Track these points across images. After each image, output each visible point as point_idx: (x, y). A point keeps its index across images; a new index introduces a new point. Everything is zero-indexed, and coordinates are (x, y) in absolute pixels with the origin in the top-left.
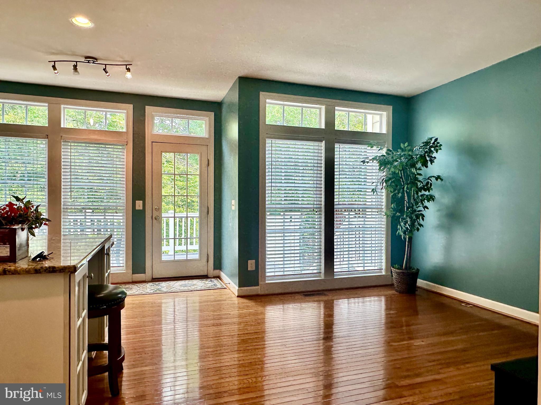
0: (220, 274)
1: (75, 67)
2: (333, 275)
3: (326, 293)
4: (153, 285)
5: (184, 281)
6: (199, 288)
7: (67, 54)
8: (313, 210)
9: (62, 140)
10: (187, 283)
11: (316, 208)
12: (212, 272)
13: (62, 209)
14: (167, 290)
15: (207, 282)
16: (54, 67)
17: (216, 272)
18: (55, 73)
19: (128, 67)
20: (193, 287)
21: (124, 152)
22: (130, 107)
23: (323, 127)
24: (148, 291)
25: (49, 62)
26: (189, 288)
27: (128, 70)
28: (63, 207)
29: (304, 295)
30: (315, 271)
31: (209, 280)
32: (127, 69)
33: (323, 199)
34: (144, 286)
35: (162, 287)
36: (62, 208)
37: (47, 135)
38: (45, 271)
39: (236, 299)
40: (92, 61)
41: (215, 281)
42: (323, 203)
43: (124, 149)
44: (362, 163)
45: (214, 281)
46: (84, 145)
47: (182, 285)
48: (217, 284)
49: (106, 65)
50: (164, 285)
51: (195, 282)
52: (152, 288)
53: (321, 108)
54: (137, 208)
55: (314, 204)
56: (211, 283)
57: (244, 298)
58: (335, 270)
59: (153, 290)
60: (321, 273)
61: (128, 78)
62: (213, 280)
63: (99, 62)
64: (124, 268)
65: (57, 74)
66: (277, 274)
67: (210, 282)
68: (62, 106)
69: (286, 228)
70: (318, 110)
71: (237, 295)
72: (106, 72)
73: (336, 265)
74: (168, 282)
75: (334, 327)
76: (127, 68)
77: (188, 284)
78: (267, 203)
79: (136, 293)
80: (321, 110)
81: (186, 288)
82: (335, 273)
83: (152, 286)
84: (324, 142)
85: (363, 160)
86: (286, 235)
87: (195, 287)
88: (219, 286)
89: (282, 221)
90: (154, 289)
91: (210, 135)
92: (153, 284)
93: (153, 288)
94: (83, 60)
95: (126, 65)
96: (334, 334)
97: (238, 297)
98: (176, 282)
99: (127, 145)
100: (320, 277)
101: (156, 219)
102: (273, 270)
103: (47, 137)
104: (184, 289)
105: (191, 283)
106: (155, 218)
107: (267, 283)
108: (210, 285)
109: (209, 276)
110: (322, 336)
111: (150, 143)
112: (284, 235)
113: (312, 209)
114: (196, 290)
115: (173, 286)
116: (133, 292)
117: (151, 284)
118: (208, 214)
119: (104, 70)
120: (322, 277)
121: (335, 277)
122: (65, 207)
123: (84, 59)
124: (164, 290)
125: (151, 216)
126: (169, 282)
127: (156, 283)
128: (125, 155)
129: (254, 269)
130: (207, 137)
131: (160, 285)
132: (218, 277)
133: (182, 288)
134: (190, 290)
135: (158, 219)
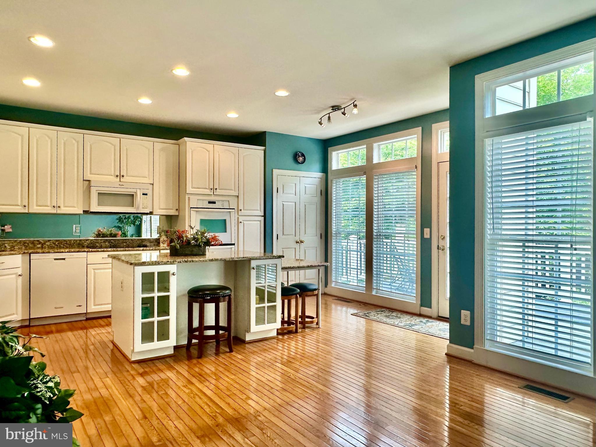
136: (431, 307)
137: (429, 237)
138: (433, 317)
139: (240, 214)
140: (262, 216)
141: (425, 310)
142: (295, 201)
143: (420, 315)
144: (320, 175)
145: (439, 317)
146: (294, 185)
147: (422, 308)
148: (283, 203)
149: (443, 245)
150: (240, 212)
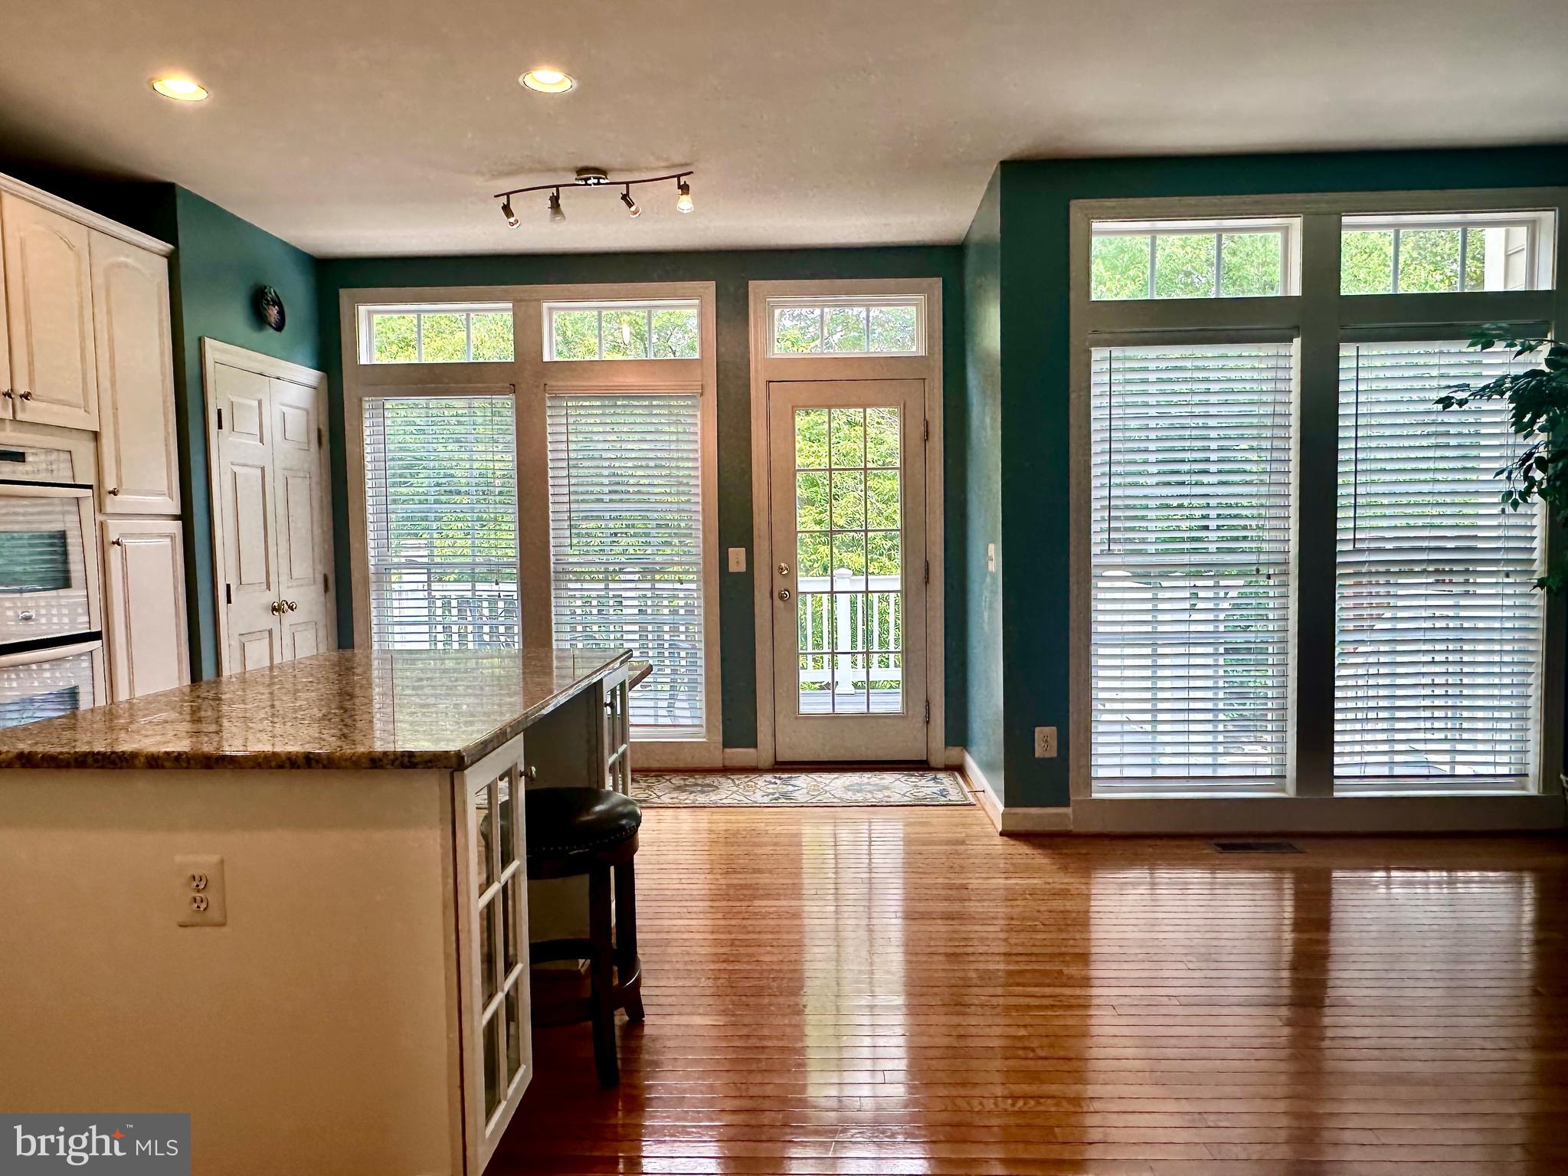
0: (963, 758)
1: (555, 201)
2: (1331, 787)
3: (1299, 844)
4: (773, 781)
5: (858, 774)
6: (896, 798)
7: (531, 171)
8: (1258, 571)
9: (547, 395)
10: (866, 780)
11: (1269, 564)
12: (940, 753)
13: (552, 574)
14: (807, 798)
15: (923, 782)
16: (507, 210)
17: (954, 753)
18: (512, 224)
19: (683, 180)
20: (879, 795)
21: (696, 415)
22: (708, 288)
23: (1296, 290)
24: (759, 797)
25: (496, 196)
26: (869, 796)
27: (684, 189)
28: (555, 568)
29: (1219, 845)
30: (1268, 772)
31: (930, 775)
32: (680, 187)
33: (1294, 536)
34: (750, 781)
35: (796, 788)
36: (552, 570)
37: (514, 385)
38: (393, 762)
39: (999, 840)
40: (594, 178)
41: (946, 780)
42: (1293, 547)
43: (694, 406)
44: (1440, 407)
45: (944, 780)
46: (598, 403)
47: (851, 786)
48: (950, 790)
49: (627, 183)
50: (803, 783)
51: (888, 778)
52: (771, 791)
53: (1288, 227)
54: (733, 568)
55: (1259, 551)
56: (934, 785)
57: (1020, 840)
58: (1337, 772)
59: (771, 796)
60: (1285, 777)
61: (685, 212)
62: (940, 775)
63: (611, 178)
64: (704, 730)
65: (515, 226)
66: (1128, 772)
67: (931, 783)
68: (545, 305)
69: (1160, 628)
70: (1279, 235)
71: (1000, 829)
72: (630, 204)
73: (1342, 754)
74: (815, 776)
75: (1331, 966)
76: (682, 183)
77: (868, 784)
78: (1095, 550)
79: (724, 801)
80: (1288, 234)
81: (859, 795)
82: (1336, 782)
83: (770, 783)
84: (1297, 342)
85: (1443, 394)
86: (1160, 651)
87: (886, 794)
88: (954, 796)
89: (1149, 606)
90: (773, 794)
91: (930, 347)
92: (776, 777)
93: (771, 788)
94: (572, 178)
95: (679, 177)
96: (1331, 992)
97: (1002, 834)
98: (836, 775)
99: (702, 394)
100: (1283, 790)
101: (781, 597)
102: (1116, 760)
103: (513, 388)
104: (854, 798)
105: (878, 782)
106: (779, 593)
107: (1094, 800)
108: (929, 791)
109: (933, 764)
110: (1286, 992)
111: (763, 386)
112: (1153, 650)
113: (1254, 568)
114: (884, 804)
115: (827, 788)
116: (719, 797)
117: (769, 777)
118: (927, 582)
119: (625, 197)
120: (1290, 792)
121: (1336, 794)
122: (560, 568)
123: (575, 176)
124: (801, 797)
125: (769, 589)
126: (818, 774)
127: (783, 776)
128: (699, 422)
129: (1053, 753)
130: (922, 353)
131: (792, 782)
132: (959, 769)
133: (849, 796)
134: (869, 804)
135: (788, 597)
136: (755, 746)
137: (743, 568)
138: (761, 766)
139: (109, 509)
140: (176, 518)
141: (741, 755)
142: (262, 465)
143: (726, 771)
144: (310, 375)
145: (777, 763)
146: (256, 403)
147: (728, 750)
148: (236, 469)
149: (786, 587)
150: (109, 500)
